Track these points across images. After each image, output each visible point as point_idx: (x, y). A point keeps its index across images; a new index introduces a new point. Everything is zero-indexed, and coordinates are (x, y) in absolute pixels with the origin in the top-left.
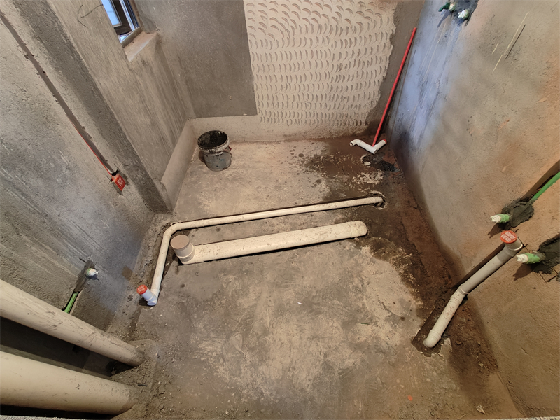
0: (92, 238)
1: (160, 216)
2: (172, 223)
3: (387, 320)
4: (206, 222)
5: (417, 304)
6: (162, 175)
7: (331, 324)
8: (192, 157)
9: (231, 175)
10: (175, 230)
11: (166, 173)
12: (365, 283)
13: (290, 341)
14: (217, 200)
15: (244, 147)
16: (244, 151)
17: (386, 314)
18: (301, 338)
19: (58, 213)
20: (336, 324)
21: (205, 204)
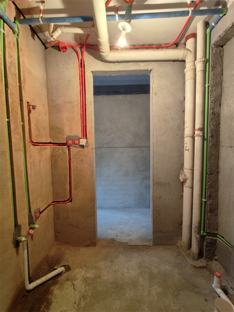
3: (77, 279)
5: (54, 288)
7: (107, 277)
12: (77, 303)
13: (128, 270)
17: (75, 283)
18: (123, 271)
20: (104, 277)
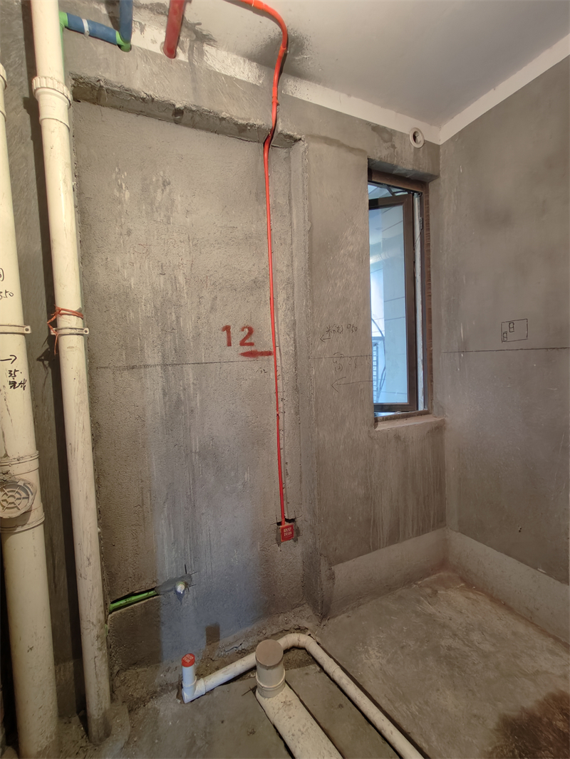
0: (212, 557)
1: (308, 611)
2: (309, 632)
4: (338, 674)
6: (341, 560)
8: (421, 578)
9: (449, 648)
10: (301, 644)
11: (350, 563)
14: (389, 662)
15: (521, 628)
16: (514, 634)
19: (204, 511)
21: (367, 651)
